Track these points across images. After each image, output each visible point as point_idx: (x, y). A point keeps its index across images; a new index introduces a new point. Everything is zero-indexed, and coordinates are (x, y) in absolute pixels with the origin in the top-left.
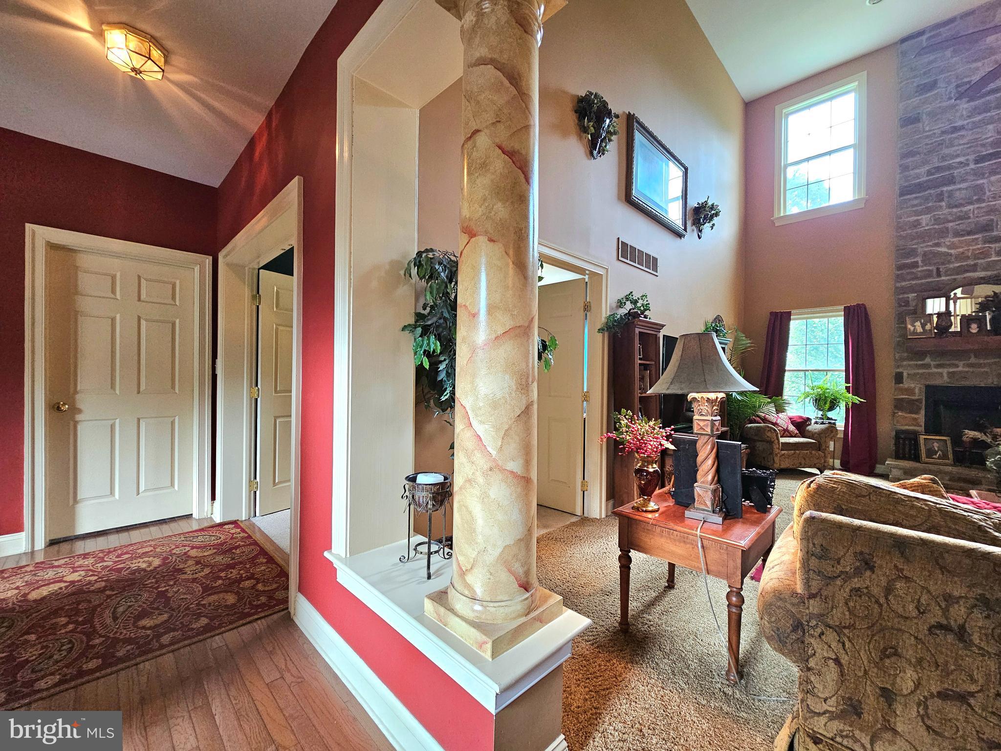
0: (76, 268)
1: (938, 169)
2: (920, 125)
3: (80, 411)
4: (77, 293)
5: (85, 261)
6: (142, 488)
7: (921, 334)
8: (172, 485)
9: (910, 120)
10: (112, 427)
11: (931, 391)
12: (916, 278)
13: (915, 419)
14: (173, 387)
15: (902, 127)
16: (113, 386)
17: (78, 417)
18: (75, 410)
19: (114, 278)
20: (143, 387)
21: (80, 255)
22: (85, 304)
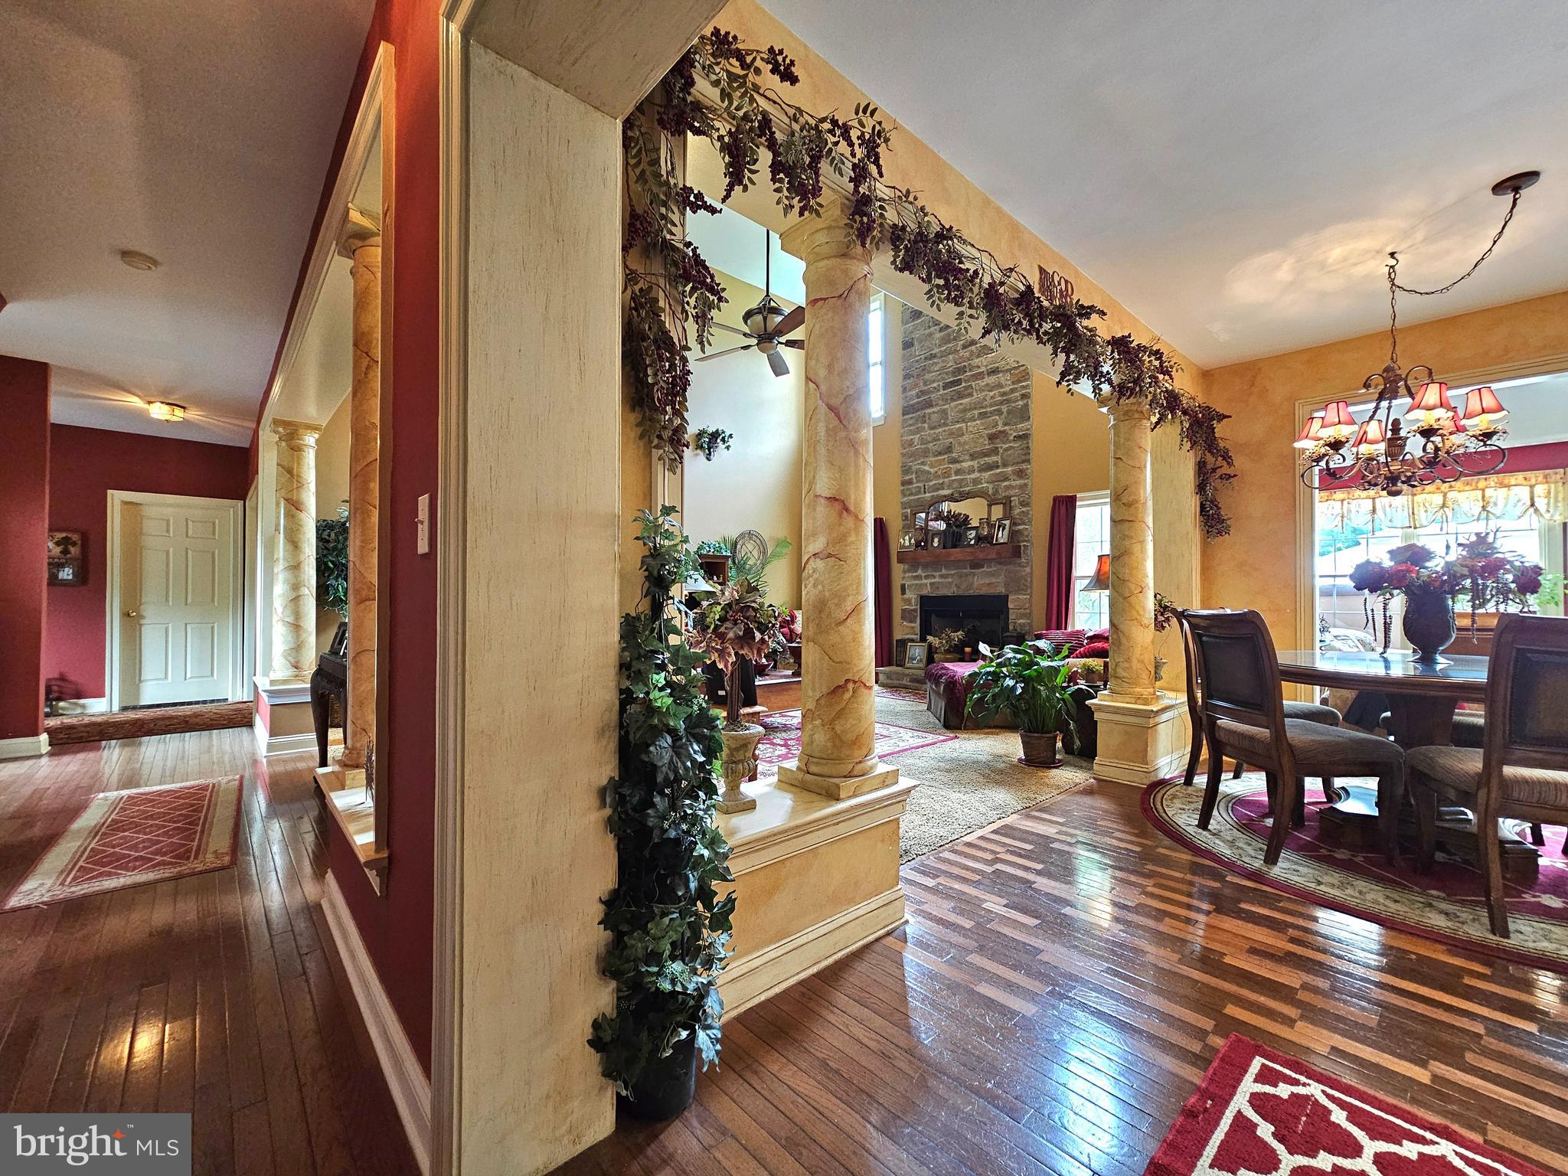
0: (142, 517)
1: (923, 393)
2: (913, 349)
3: (143, 617)
4: (141, 534)
5: (148, 511)
6: (188, 676)
7: (908, 547)
8: (212, 674)
9: (907, 345)
10: (167, 630)
11: (924, 600)
12: (911, 494)
13: (913, 628)
14: (213, 601)
15: (904, 349)
16: (167, 600)
17: (143, 622)
18: (141, 617)
19: (168, 521)
20: (189, 601)
21: (142, 508)
22: (148, 541)
